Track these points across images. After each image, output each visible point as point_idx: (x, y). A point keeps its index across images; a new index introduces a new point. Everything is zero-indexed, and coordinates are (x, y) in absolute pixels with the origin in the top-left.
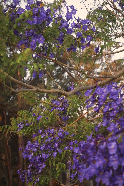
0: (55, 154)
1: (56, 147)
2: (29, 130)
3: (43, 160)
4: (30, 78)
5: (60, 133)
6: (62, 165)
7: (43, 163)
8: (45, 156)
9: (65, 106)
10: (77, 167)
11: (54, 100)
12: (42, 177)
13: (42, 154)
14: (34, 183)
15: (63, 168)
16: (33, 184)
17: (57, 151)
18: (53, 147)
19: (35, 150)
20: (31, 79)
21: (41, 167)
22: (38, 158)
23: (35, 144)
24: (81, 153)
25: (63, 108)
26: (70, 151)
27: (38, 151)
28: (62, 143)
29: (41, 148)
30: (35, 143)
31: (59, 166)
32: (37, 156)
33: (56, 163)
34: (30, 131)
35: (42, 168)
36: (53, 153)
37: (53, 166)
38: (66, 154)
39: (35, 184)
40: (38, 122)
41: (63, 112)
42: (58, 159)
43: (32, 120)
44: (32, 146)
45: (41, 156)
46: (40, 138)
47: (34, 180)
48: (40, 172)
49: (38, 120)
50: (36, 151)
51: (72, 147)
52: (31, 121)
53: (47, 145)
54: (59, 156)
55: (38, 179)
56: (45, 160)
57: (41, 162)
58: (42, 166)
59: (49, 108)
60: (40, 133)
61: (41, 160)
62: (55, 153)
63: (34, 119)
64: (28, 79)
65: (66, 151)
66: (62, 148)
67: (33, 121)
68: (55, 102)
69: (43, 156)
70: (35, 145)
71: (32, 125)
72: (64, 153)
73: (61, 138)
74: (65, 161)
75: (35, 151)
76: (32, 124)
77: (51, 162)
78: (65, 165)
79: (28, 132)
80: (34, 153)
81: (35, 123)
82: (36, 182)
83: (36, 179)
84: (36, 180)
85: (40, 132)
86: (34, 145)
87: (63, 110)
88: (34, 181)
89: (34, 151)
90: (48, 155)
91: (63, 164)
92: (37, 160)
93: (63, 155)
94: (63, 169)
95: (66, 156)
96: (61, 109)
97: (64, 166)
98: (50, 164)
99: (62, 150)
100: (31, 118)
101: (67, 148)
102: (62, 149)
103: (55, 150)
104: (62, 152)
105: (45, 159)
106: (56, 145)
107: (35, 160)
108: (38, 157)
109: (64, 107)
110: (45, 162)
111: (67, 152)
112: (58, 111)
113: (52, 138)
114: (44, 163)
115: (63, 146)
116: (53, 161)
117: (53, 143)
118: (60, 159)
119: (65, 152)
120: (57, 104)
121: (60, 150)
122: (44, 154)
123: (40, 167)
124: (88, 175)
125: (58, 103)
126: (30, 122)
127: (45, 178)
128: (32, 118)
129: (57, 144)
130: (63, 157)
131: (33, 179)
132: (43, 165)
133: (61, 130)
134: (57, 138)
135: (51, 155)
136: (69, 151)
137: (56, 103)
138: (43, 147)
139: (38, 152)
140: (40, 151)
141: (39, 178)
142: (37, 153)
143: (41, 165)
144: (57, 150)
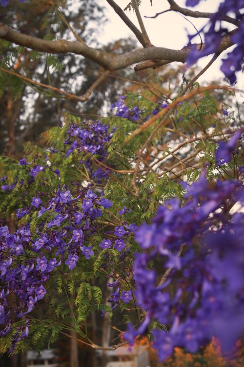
0: (73, 261)
1: (76, 241)
2: (10, 201)
3: (40, 278)
4: (32, 117)
5: (88, 203)
6: (93, 292)
7: (39, 286)
8: (46, 265)
9: (103, 141)
10: (150, 300)
11: (76, 128)
12: (37, 323)
13: (38, 260)
14: (14, 342)
15: (93, 298)
16: (11, 343)
17: (79, 253)
18: (68, 241)
19: (18, 249)
20: (33, 119)
21: (34, 298)
22: (26, 272)
23: (20, 235)
24: (164, 248)
25: (97, 147)
26: (115, 253)
27: (28, 252)
28: (93, 232)
29: (34, 243)
30: (22, 232)
31: (84, 292)
32: (22, 266)
33: (77, 286)
34: (12, 204)
35: (36, 299)
36: (66, 258)
37: (68, 292)
38: (105, 260)
39: (18, 343)
40: (31, 181)
41: (98, 155)
42: (83, 274)
43: (17, 177)
44: (11, 239)
45: (33, 266)
46: (34, 220)
47: (15, 332)
48: (30, 310)
49: (32, 177)
50: (22, 253)
51: (121, 243)
52: (14, 178)
53: (52, 235)
54: (85, 265)
55: (27, 331)
56: (46, 278)
57: (34, 283)
58: (37, 295)
59: (63, 147)
60: (37, 206)
61: (34, 278)
62: (74, 259)
63: (23, 174)
64: (28, 119)
65: (104, 251)
66: (93, 246)
67: (21, 177)
68: (77, 132)
69: (41, 264)
70: (20, 237)
71: (17, 190)
72: (99, 257)
73: (91, 215)
74: (101, 281)
75: (19, 252)
76: (18, 185)
77: (63, 282)
78: (100, 292)
79: (8, 207)
80: (15, 258)
81: (25, 182)
82: (20, 339)
83: (19, 330)
84: (21, 333)
85: (35, 202)
86: (18, 237)
87: (98, 152)
88: (14, 337)
89: (15, 253)
90: (53, 263)
91: (96, 288)
92: (24, 278)
93: (96, 264)
94: (93, 301)
95: (104, 266)
96: (93, 148)
97: (97, 295)
98: (60, 288)
99: (94, 250)
100: (15, 171)
101: (106, 243)
102: (94, 248)
103: (74, 248)
104: (92, 254)
105: (46, 273)
106: (77, 236)
107: (17, 279)
108: (25, 269)
109: (101, 144)
110: (44, 284)
111: (106, 254)
112: (84, 155)
113: (67, 216)
114: (42, 286)
115: (98, 238)
116: (69, 281)
117: (68, 229)
118: (88, 275)
119: (100, 254)
120: (83, 135)
121: (87, 250)
122: (43, 260)
123: (31, 297)
124: (192, 333)
125: (85, 134)
126: (11, 180)
127: (46, 328)
128: (18, 171)
129: (78, 234)
130: (95, 269)
131: (11, 331)
132: (40, 290)
133: (91, 195)
134: (79, 216)
135: (63, 262)
136: (113, 251)
137: (80, 134)
138: (40, 242)
139: (28, 256)
140: (33, 254)
141: (29, 327)
142: (24, 258)
143: (34, 292)
144: (79, 248)
